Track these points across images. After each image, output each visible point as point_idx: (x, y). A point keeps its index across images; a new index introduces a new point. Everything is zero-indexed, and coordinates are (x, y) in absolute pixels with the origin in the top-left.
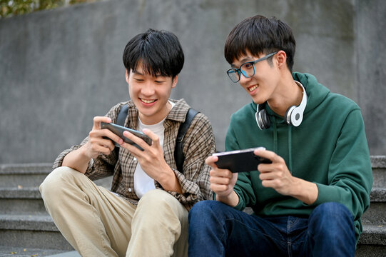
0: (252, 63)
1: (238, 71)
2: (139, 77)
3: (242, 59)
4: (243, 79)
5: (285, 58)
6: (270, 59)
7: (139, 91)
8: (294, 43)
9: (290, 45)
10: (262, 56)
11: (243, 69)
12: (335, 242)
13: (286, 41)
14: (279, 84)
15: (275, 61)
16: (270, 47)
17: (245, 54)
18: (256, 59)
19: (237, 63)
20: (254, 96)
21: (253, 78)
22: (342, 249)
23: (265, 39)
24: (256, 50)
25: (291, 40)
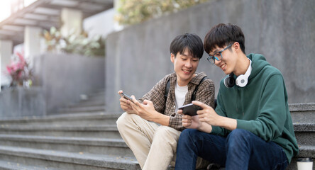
0: (220, 52)
1: (213, 58)
2: (184, 57)
3: (214, 51)
4: (217, 62)
5: (238, 45)
6: (230, 48)
7: (184, 65)
8: (243, 36)
9: (241, 38)
10: (226, 47)
11: (216, 57)
12: (232, 149)
13: (237, 36)
14: (238, 61)
15: (233, 49)
16: (229, 41)
17: (215, 48)
18: (222, 49)
19: (211, 53)
20: (224, 70)
21: (222, 60)
22: (236, 153)
23: (225, 38)
24: (221, 45)
25: (241, 35)
